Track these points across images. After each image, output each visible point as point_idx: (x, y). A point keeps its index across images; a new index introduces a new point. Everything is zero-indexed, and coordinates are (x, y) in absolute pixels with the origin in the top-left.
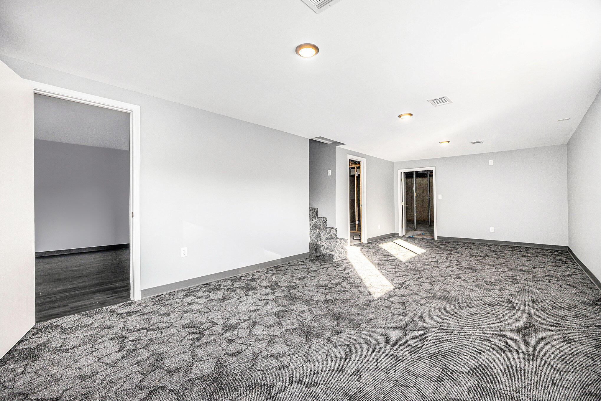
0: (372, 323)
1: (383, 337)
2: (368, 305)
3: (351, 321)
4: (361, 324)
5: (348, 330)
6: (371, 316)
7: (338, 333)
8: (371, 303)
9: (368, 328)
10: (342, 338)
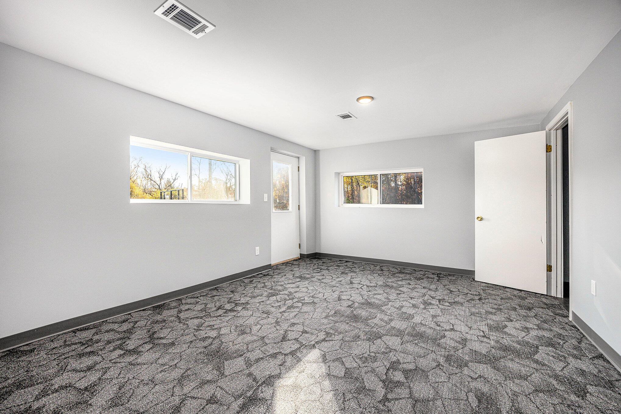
0: (324, 315)
1: (318, 306)
2: (327, 334)
3: (343, 316)
4: (334, 314)
5: (343, 309)
6: (325, 321)
7: (349, 306)
8: (324, 337)
9: (328, 311)
10: (346, 304)
